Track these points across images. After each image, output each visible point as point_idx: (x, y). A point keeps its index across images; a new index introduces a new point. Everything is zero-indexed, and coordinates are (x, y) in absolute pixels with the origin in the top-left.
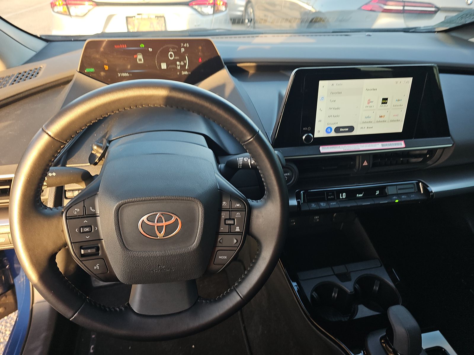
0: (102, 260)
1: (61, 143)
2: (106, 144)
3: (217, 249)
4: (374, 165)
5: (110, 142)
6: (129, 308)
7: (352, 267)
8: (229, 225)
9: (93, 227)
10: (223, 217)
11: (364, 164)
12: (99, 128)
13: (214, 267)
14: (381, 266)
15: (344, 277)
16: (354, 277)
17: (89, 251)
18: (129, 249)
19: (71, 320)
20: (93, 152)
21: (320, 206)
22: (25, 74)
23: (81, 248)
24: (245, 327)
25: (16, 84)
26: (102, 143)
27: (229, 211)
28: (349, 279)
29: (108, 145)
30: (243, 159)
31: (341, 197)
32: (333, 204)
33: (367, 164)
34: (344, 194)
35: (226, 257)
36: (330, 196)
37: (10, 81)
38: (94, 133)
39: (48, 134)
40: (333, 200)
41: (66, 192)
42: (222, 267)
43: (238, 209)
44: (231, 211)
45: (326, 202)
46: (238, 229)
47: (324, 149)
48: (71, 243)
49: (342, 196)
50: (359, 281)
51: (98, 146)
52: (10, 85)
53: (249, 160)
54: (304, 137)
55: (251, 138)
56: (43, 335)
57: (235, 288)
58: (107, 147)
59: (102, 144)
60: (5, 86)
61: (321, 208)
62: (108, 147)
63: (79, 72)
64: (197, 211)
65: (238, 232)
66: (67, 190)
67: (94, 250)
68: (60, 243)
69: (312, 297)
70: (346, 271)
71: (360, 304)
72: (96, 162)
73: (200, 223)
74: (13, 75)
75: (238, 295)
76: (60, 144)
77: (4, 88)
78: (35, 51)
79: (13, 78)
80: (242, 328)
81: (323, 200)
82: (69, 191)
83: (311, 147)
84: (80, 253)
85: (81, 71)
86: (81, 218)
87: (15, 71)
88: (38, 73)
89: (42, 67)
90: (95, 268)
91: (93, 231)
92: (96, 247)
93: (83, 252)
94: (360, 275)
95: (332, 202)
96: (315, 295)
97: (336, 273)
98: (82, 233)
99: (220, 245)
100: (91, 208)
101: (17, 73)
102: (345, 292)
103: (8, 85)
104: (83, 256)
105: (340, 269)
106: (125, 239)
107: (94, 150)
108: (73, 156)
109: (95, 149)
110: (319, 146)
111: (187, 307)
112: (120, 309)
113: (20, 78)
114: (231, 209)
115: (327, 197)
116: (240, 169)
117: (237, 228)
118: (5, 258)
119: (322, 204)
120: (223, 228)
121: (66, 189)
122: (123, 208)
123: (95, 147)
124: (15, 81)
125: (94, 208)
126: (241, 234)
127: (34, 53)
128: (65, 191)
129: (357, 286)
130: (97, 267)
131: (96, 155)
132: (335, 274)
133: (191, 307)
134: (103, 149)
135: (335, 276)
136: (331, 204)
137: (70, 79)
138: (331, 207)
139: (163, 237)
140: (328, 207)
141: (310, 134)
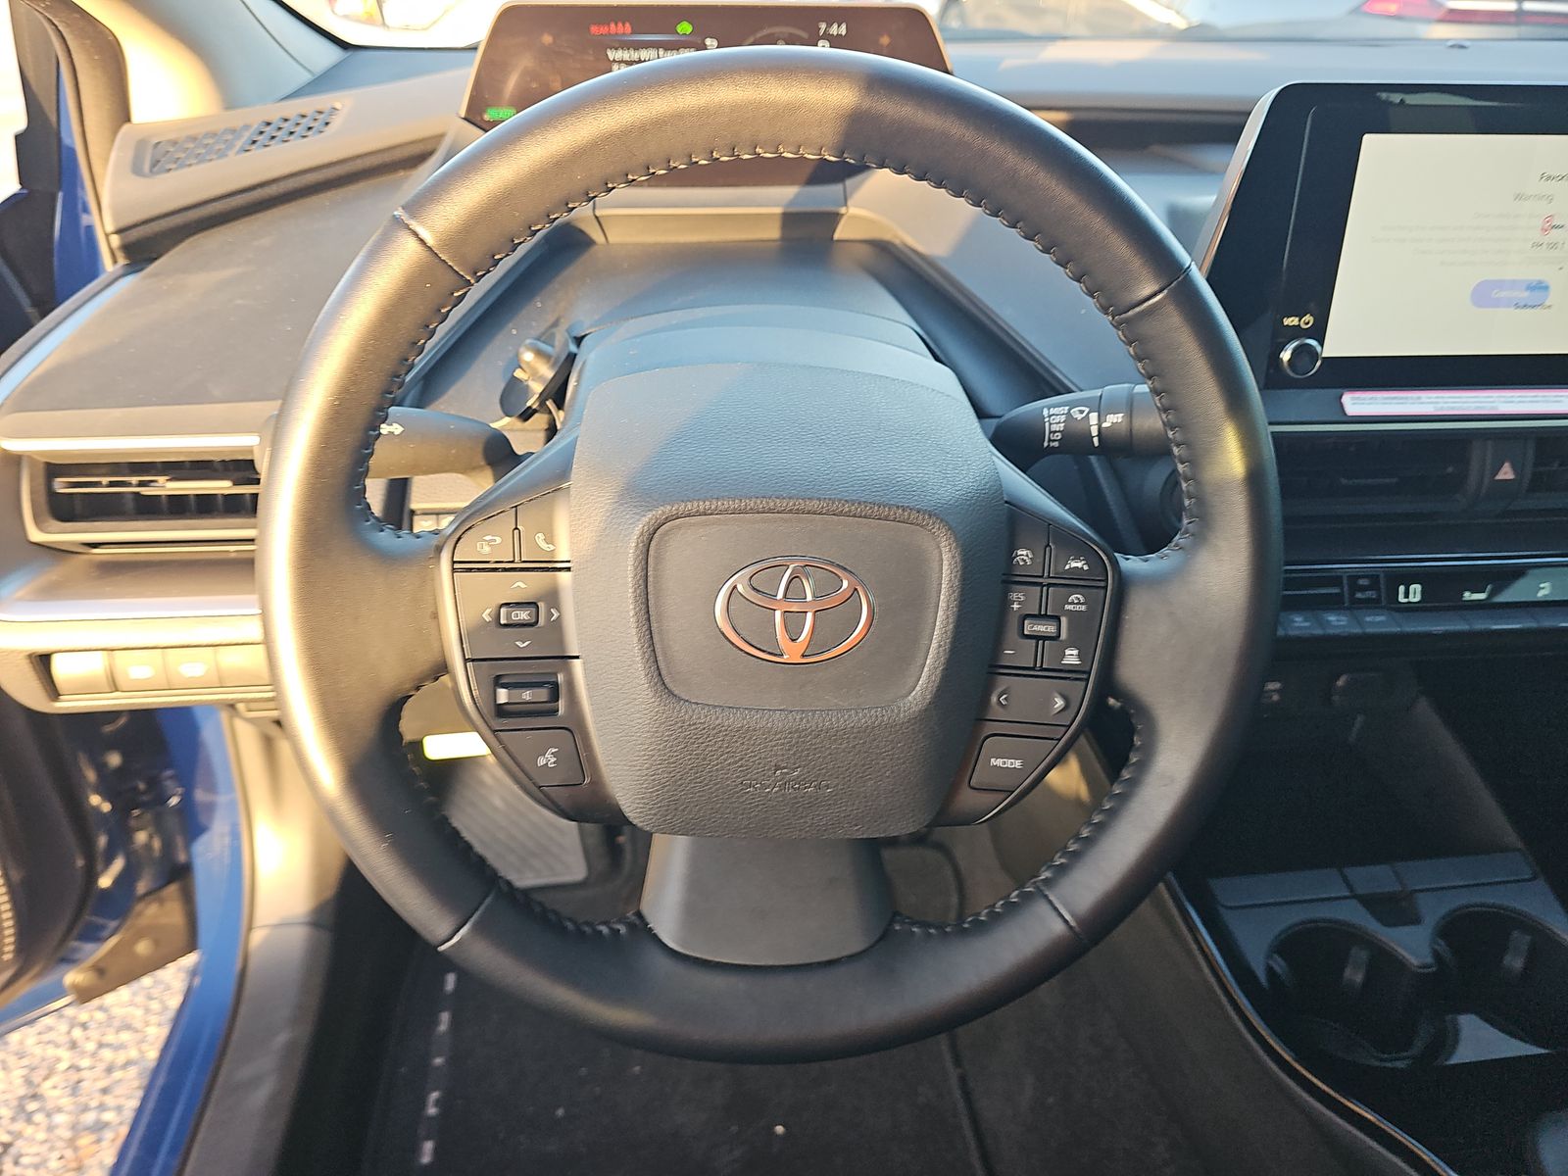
0: (567, 732)
1: (457, 277)
2: (566, 345)
3: (990, 728)
4: (1538, 483)
5: (579, 341)
6: (642, 929)
7: (1419, 874)
8: (1037, 638)
9: (541, 605)
10: (1016, 606)
11: (1500, 477)
12: (524, 312)
13: (968, 799)
14: (1534, 878)
15: (1396, 909)
16: (1434, 910)
17: (527, 695)
18: (676, 693)
19: (442, 948)
20: (519, 374)
21: (1323, 624)
22: (285, 125)
23: (498, 682)
24: (963, 1080)
25: (257, 152)
26: (550, 341)
27: (1041, 585)
28: (1415, 920)
29: (573, 348)
30: (1069, 410)
31: (1402, 599)
32: (1377, 622)
33: (1510, 476)
34: (1416, 589)
35: (1017, 764)
36: (1363, 589)
37: (239, 144)
38: (510, 325)
39: (416, 234)
40: (1372, 605)
41: (416, 518)
42: (1000, 800)
43: (1074, 582)
44: (1049, 585)
45: (1348, 612)
46: (1071, 657)
47: (1359, 404)
48: (466, 660)
49: (1407, 595)
50: (1453, 929)
51: (539, 353)
52: (238, 153)
53: (1094, 418)
54: (1286, 356)
55: (1160, 291)
56: (282, 1038)
57: (1043, 888)
58: (571, 358)
59: (553, 346)
60: (222, 154)
61: (1331, 631)
62: (575, 355)
63: (465, 119)
64: (935, 565)
65: (1072, 669)
66: (418, 512)
67: (542, 694)
68: (424, 660)
69: (1270, 970)
70: (1397, 888)
71: (1466, 1011)
72: (530, 407)
73: (940, 613)
74: (247, 127)
75: (1054, 914)
76: (451, 278)
77: (221, 161)
78: (309, 71)
79: (247, 136)
80: (954, 1081)
81: (1334, 603)
82: (426, 513)
83: (1308, 393)
84: (492, 703)
85: (469, 117)
86: (505, 570)
87: (254, 115)
88: (327, 124)
89: (338, 105)
90: (541, 761)
91: (542, 621)
92: (548, 683)
93: (503, 695)
94: (1453, 906)
95: (1369, 616)
96: (1279, 965)
97: (1360, 891)
98: (505, 625)
99: (1001, 715)
100: (540, 538)
101: (262, 120)
102: (1400, 964)
103: (231, 153)
104: (501, 711)
105: (1378, 878)
106: (665, 654)
107: (522, 365)
108: (442, 393)
109: (528, 363)
110: (1339, 390)
111: (856, 945)
112: (611, 929)
113: (268, 133)
114: (1049, 577)
115: (1352, 594)
116: (1051, 451)
117: (1068, 652)
118: (169, 773)
119: (1332, 618)
120: (1014, 653)
121: (414, 506)
122: (666, 533)
123: (528, 356)
124: (254, 142)
125: (550, 540)
126: (1085, 676)
127: (306, 77)
128: (413, 513)
129: (1442, 946)
130: (548, 759)
131: (527, 386)
132: (1355, 897)
133: (872, 947)
134: (553, 366)
135: (1354, 902)
136: (1368, 619)
137: (429, 147)
138: (1370, 630)
139: (803, 656)
140: (1357, 630)
141: (1313, 342)
